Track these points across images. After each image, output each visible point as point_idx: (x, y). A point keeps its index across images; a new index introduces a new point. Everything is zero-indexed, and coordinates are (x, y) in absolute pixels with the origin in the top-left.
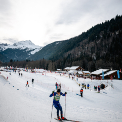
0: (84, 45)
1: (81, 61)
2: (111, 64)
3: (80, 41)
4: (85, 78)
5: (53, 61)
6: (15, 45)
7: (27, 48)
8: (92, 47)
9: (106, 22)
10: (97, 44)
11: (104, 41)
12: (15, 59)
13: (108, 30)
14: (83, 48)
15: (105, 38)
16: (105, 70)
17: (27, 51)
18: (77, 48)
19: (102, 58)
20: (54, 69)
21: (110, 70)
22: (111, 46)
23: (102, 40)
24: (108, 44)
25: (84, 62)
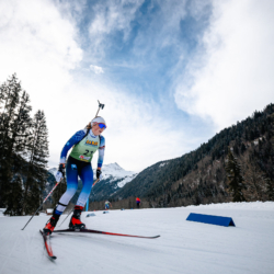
3: (199, 160)
7: (111, 177)
17: (111, 181)
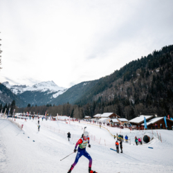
0: (118, 85)
1: (116, 105)
2: (155, 109)
3: (113, 81)
4: (122, 128)
5: (79, 106)
6: (35, 86)
8: (129, 88)
9: (142, 58)
10: (133, 85)
11: (142, 80)
12: (33, 103)
13: (146, 68)
14: (117, 89)
15: (143, 77)
16: (147, 117)
17: (48, 93)
18: (109, 89)
19: (143, 101)
20: (81, 116)
21: (154, 117)
22: (152, 87)
23: (140, 79)
24: (148, 84)
25: (119, 107)
